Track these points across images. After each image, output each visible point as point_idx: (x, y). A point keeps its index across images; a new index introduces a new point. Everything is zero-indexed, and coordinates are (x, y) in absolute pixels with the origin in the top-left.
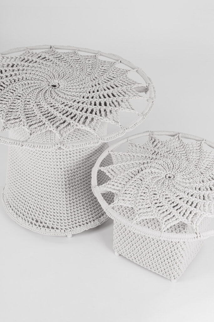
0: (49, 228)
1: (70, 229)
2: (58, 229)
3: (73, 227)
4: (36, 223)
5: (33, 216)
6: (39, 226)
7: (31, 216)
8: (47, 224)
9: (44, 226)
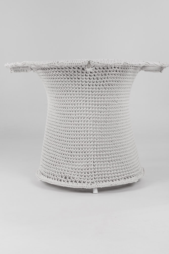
0: (77, 182)
1: (96, 183)
2: (85, 183)
3: (99, 181)
4: (64, 180)
5: (62, 174)
6: (68, 182)
7: (61, 174)
8: (75, 178)
9: (72, 181)
